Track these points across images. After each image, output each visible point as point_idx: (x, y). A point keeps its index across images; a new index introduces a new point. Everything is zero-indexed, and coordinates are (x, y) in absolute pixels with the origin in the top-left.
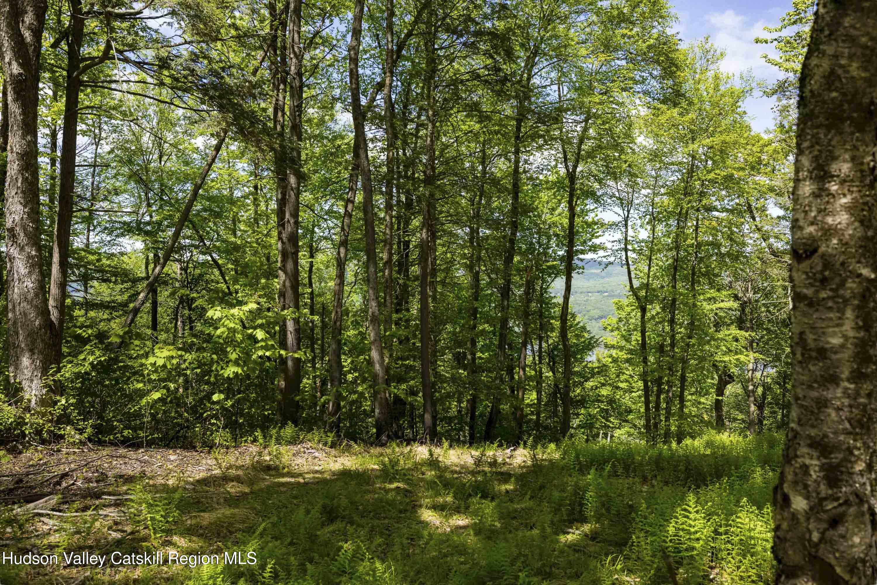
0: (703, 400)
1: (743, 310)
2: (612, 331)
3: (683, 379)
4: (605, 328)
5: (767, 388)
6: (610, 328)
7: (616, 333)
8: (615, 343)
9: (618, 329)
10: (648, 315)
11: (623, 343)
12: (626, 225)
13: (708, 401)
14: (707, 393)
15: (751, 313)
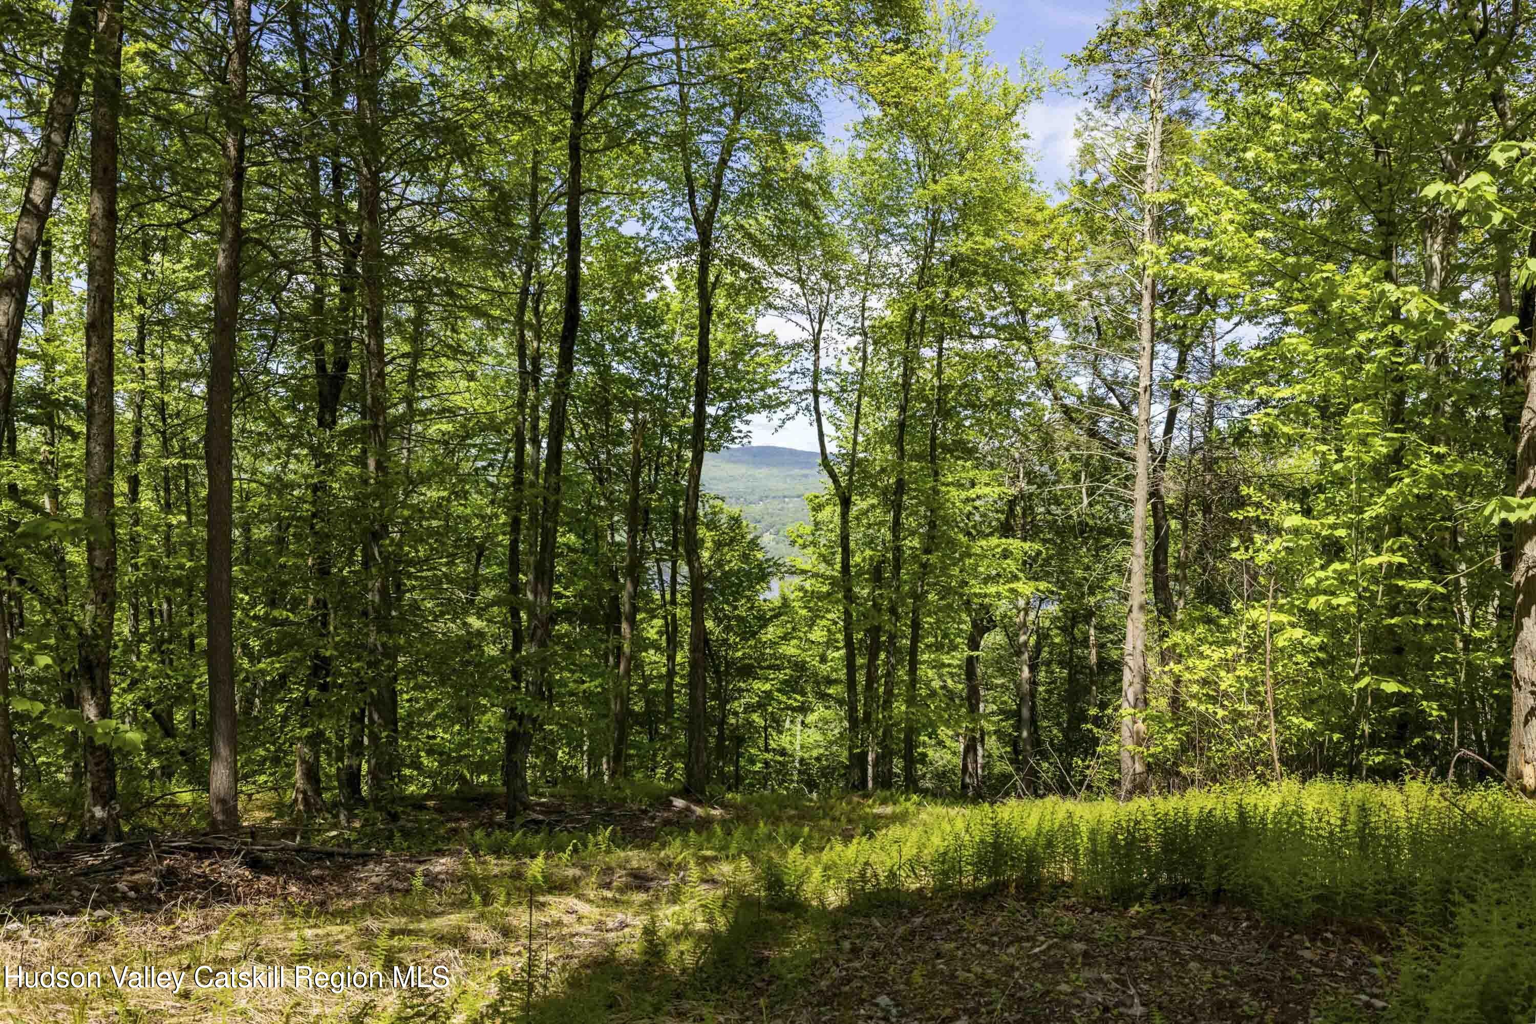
0: (946, 659)
1: (1011, 510)
2: (804, 546)
3: (916, 625)
4: (793, 543)
5: (1043, 636)
6: (800, 541)
7: (811, 549)
8: (808, 567)
9: (814, 544)
10: (854, 511)
11: (822, 568)
12: (816, 348)
13: (955, 659)
14: (954, 648)
15: (1024, 515)
